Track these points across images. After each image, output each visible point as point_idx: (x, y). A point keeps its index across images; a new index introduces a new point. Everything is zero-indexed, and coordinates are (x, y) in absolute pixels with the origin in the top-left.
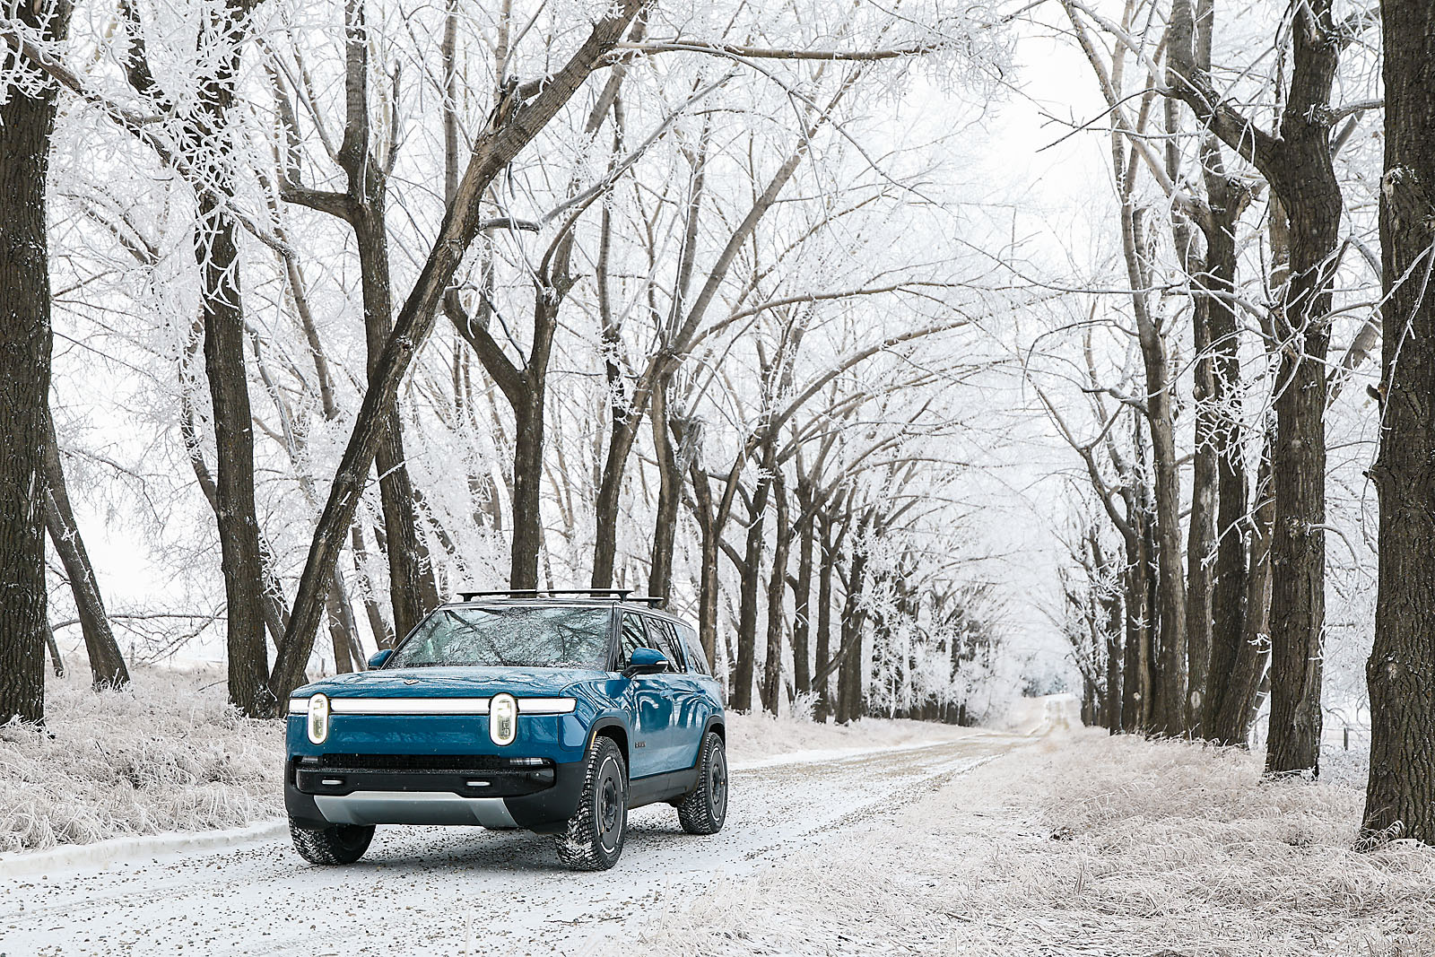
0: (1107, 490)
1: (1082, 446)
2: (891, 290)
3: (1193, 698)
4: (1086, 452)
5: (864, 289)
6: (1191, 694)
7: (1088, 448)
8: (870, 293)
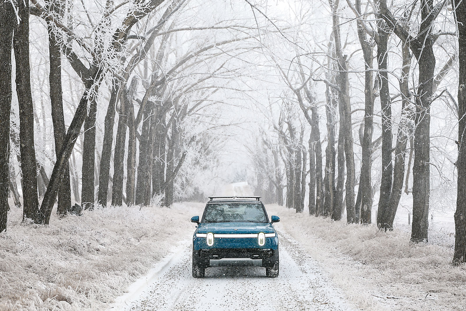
0: (306, 108)
1: (296, 89)
2: (226, 28)
3: (364, 207)
4: (297, 92)
5: (215, 26)
6: (364, 205)
7: (298, 90)
8: (217, 28)
